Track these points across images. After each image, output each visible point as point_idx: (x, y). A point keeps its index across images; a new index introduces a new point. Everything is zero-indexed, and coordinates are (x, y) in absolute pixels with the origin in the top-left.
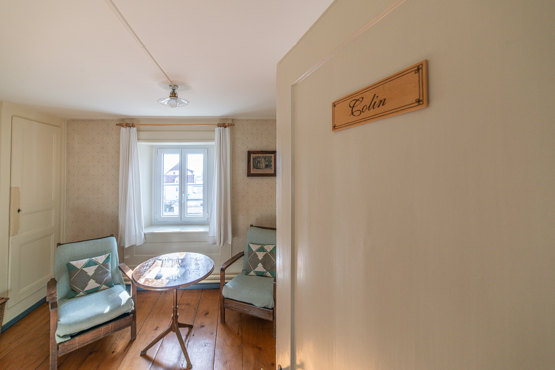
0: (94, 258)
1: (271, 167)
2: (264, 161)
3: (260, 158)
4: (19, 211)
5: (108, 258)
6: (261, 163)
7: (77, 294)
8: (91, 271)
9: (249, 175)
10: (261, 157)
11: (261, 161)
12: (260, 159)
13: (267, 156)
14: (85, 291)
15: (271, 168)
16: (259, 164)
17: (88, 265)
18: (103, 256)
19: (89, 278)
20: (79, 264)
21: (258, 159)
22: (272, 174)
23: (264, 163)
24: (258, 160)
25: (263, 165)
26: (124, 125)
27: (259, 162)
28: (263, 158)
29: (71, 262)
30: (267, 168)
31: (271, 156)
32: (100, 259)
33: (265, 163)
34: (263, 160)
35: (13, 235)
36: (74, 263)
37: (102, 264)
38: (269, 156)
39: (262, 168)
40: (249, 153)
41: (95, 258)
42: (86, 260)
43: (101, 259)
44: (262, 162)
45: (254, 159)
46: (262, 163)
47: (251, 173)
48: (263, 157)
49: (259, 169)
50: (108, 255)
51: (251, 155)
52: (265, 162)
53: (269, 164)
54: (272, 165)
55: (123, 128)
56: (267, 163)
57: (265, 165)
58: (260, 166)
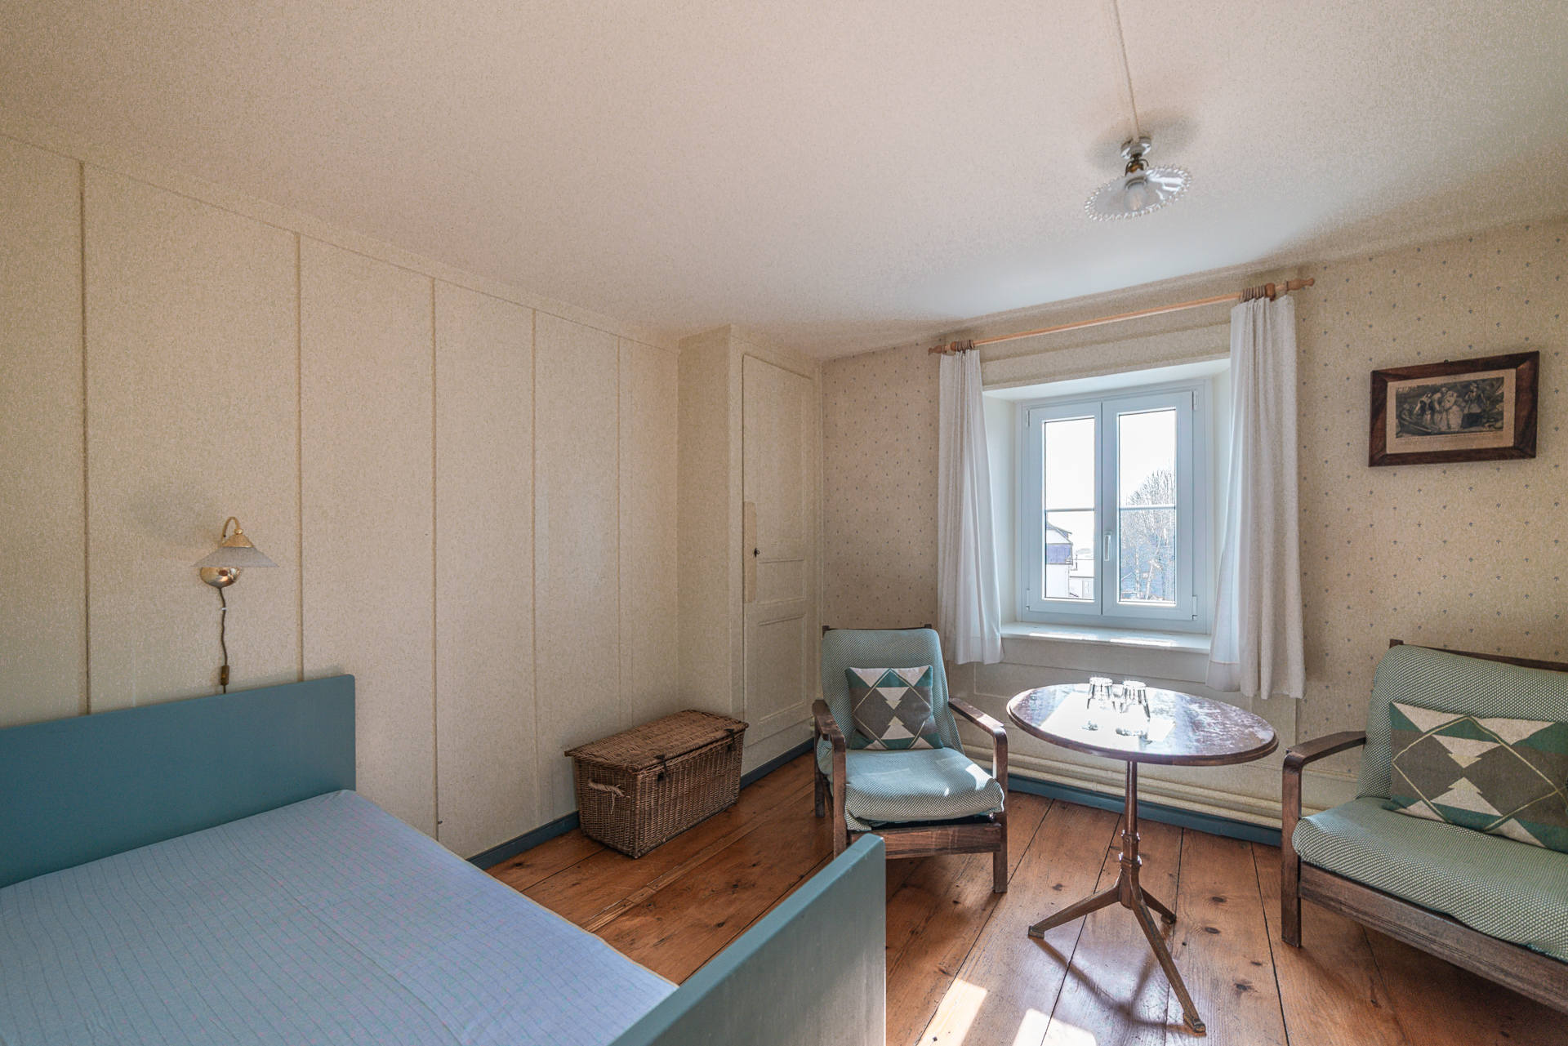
0: (897, 670)
1: (1495, 421)
2: (1456, 403)
3: (1435, 389)
4: (756, 553)
5: (926, 675)
6: (1440, 412)
7: (869, 743)
8: (893, 696)
9: (1379, 458)
10: (1442, 386)
11: (1440, 403)
12: (1438, 395)
13: (1475, 382)
14: (884, 741)
15: (1499, 424)
16: (1432, 417)
17: (887, 682)
18: (917, 669)
19: (891, 713)
20: (870, 676)
21: (1424, 399)
22: (1505, 448)
23: (1455, 408)
24: (1421, 402)
25: (1455, 419)
26: (948, 348)
27: (1432, 408)
28: (1449, 389)
29: (853, 669)
30: (1473, 429)
31: (1501, 381)
32: (909, 675)
33: (1462, 410)
34: (1453, 400)
35: (751, 601)
36: (858, 671)
37: (915, 687)
38: (1484, 381)
39: (1444, 429)
40: (1380, 380)
41: (900, 671)
42: (882, 671)
43: (913, 675)
44: (1447, 404)
45: (1401, 399)
46: (1447, 410)
47: (1388, 452)
48: (1451, 387)
49: (1429, 434)
50: (925, 668)
51: (1390, 384)
52: (1463, 404)
53: (1484, 411)
54: (1501, 414)
55: (945, 356)
56: (1476, 409)
57: (1464, 416)
58: (1434, 423)
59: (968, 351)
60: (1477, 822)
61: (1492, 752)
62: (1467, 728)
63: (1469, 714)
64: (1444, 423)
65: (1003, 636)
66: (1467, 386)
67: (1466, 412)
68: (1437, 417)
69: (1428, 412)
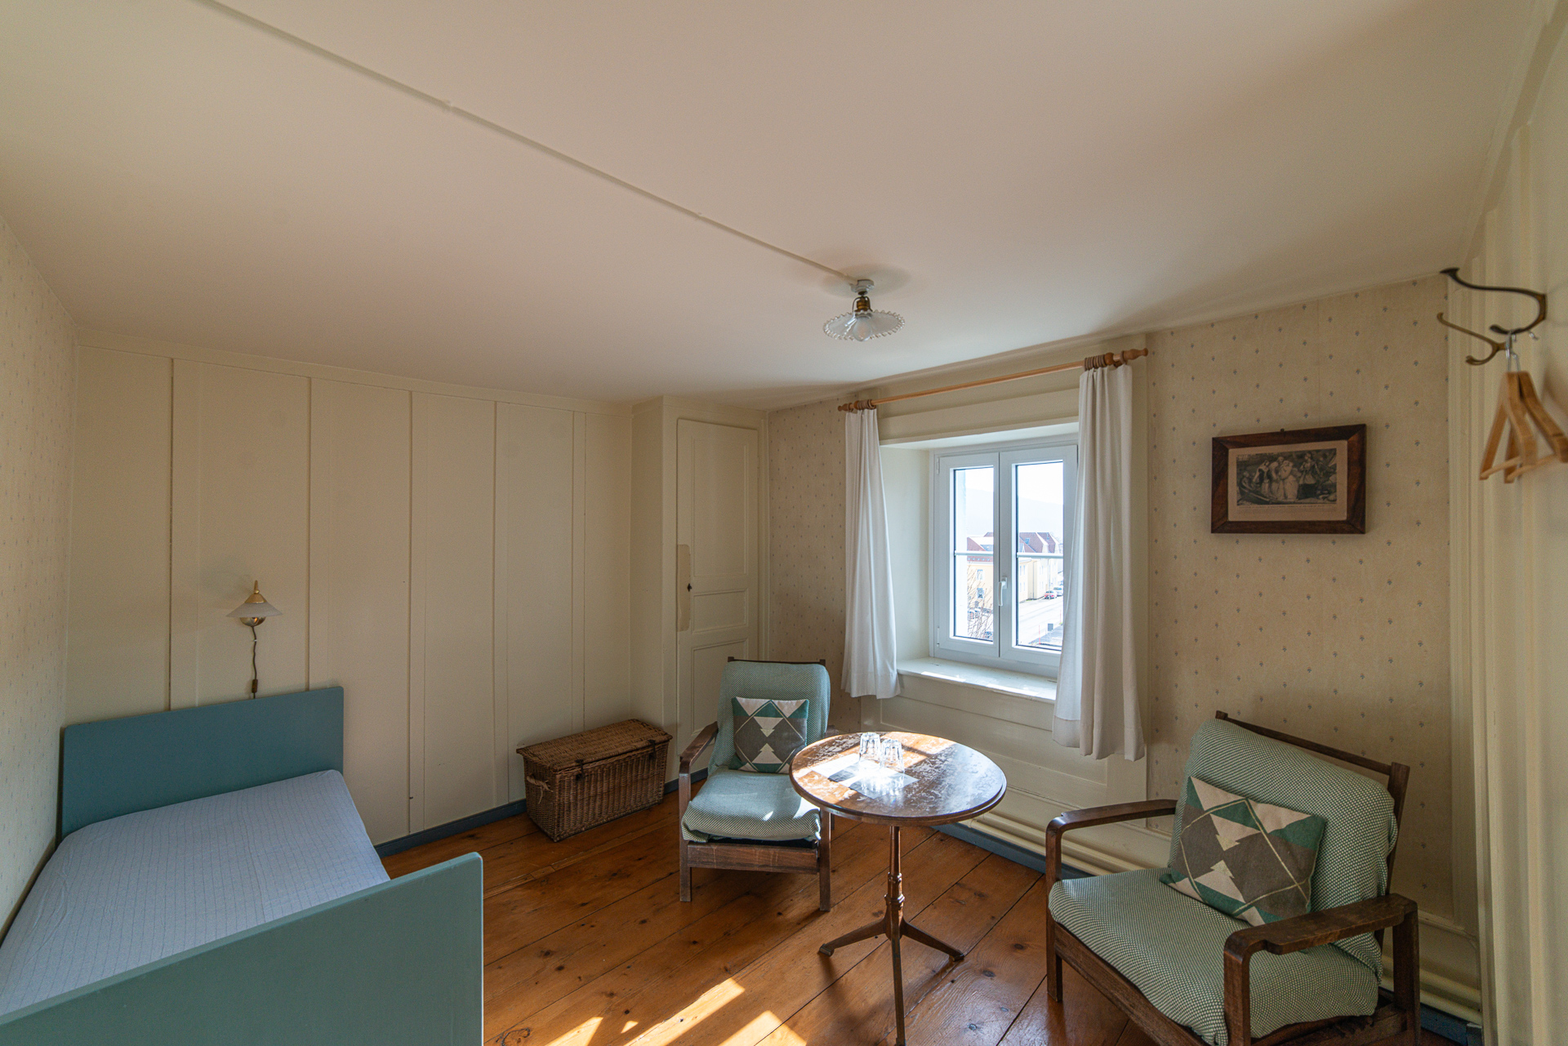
0: (776, 702)
1: (1330, 493)
2: (1291, 473)
3: (1272, 458)
4: (689, 588)
5: (802, 708)
6: (1277, 481)
7: (743, 765)
8: (768, 726)
9: (1221, 524)
10: (1279, 455)
11: (1277, 472)
12: (1275, 464)
13: (1310, 452)
14: (754, 764)
15: (1332, 497)
16: (1270, 487)
17: (767, 711)
18: (794, 702)
19: (764, 740)
20: (752, 705)
21: (1263, 467)
22: (1338, 522)
23: (1291, 478)
24: (1260, 470)
25: (1291, 488)
26: (852, 406)
27: (1269, 477)
28: (1286, 458)
29: (738, 698)
30: (1308, 500)
31: (1333, 452)
32: (786, 708)
33: (1298, 481)
34: (1289, 469)
35: (682, 630)
36: (742, 701)
37: (789, 719)
38: (1318, 451)
39: (1281, 499)
40: (1221, 447)
41: (779, 703)
42: (763, 702)
43: (788, 707)
44: (1283, 474)
45: (1242, 465)
46: (1283, 480)
47: (1231, 519)
48: (1288, 457)
49: (1267, 503)
50: (802, 701)
51: (1230, 451)
52: (1299, 474)
53: (1318, 481)
54: (1334, 486)
55: (851, 414)
56: (1310, 480)
57: (1299, 486)
58: (1271, 492)
59: (866, 410)
60: (1225, 906)
61: (1250, 838)
62: (1241, 813)
63: (1247, 797)
64: (1281, 492)
65: (901, 673)
66: (1301, 456)
67: (1301, 482)
68: (1274, 486)
69: (1266, 481)
